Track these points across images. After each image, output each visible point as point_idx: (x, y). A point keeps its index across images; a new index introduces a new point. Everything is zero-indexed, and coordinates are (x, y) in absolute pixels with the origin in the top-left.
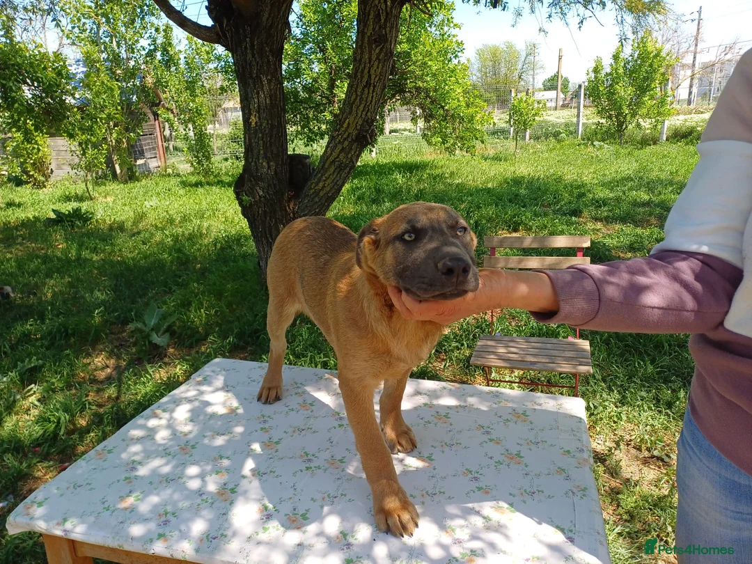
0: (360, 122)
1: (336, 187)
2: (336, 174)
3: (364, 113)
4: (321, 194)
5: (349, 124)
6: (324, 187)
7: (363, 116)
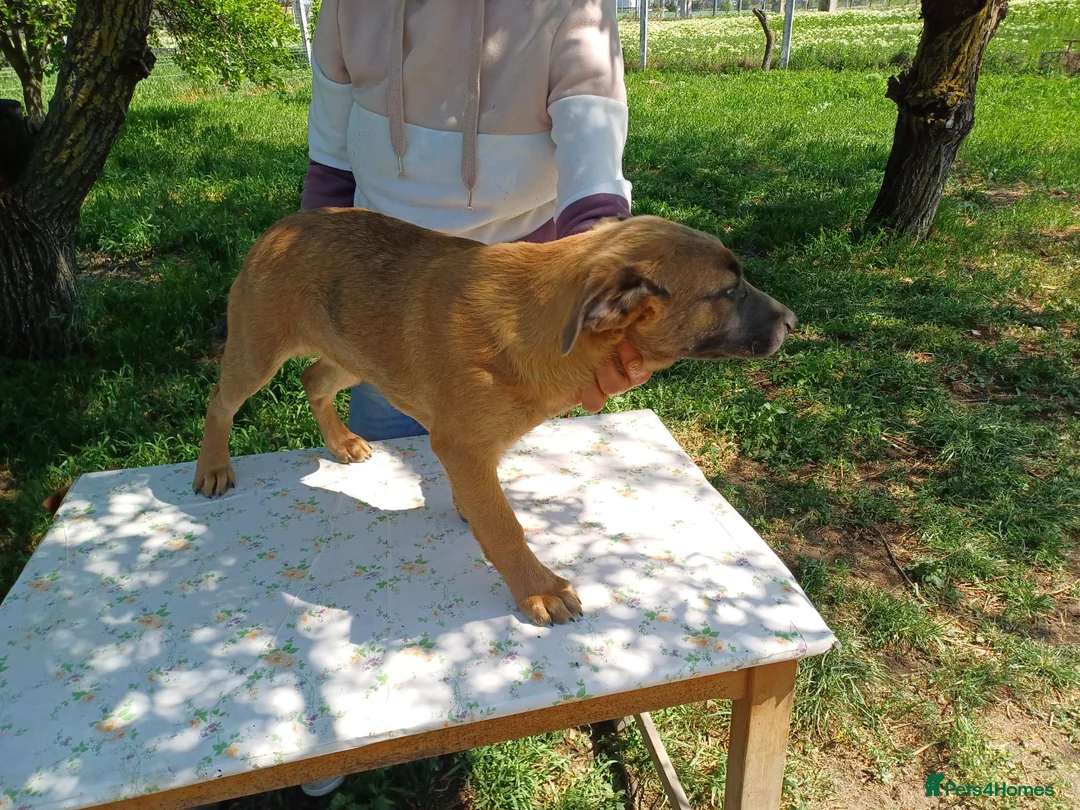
0: (122, 38)
1: (94, 158)
2: (90, 133)
3: (127, 20)
4: (68, 172)
5: (100, 39)
6: (71, 158)
7: (127, 26)
